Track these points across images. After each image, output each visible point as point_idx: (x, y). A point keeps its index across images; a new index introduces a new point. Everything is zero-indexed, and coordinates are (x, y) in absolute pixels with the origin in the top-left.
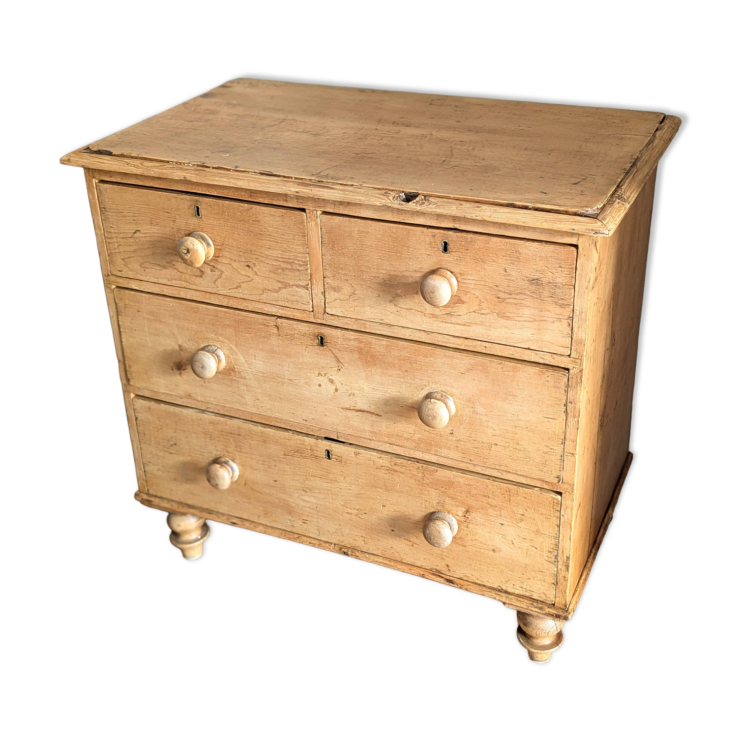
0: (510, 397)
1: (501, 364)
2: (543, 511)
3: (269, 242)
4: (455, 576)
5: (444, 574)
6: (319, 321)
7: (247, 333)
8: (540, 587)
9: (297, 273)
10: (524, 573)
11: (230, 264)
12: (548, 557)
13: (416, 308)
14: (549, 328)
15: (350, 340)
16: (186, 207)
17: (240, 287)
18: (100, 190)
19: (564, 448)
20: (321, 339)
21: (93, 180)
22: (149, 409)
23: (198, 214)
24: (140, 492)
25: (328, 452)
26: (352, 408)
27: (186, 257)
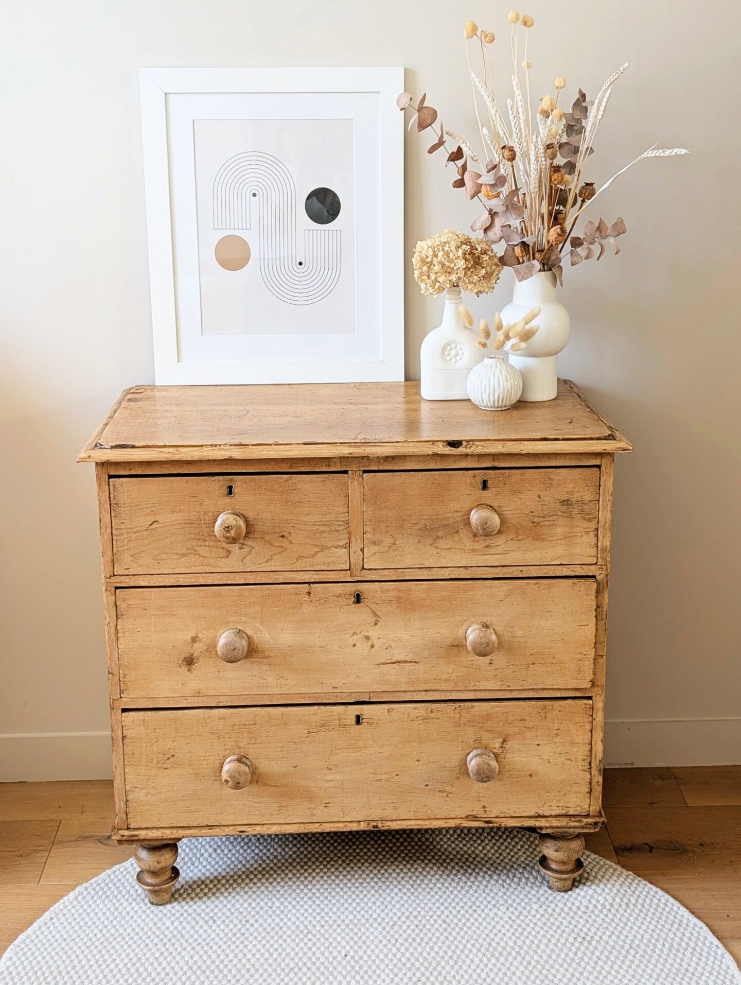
0: (546, 614)
1: (537, 583)
2: (577, 719)
3: (308, 509)
4: (491, 816)
5: (481, 818)
6: (356, 579)
7: (275, 607)
8: (576, 800)
9: (337, 534)
10: (560, 790)
11: (263, 538)
12: (582, 766)
13: (456, 547)
14: (578, 542)
15: (390, 591)
16: (217, 488)
17: (271, 559)
18: (114, 486)
19: (596, 651)
20: (358, 596)
21: (107, 476)
22: (143, 721)
23: (230, 493)
24: (118, 829)
25: (358, 717)
26: (388, 661)
27: (228, 535)
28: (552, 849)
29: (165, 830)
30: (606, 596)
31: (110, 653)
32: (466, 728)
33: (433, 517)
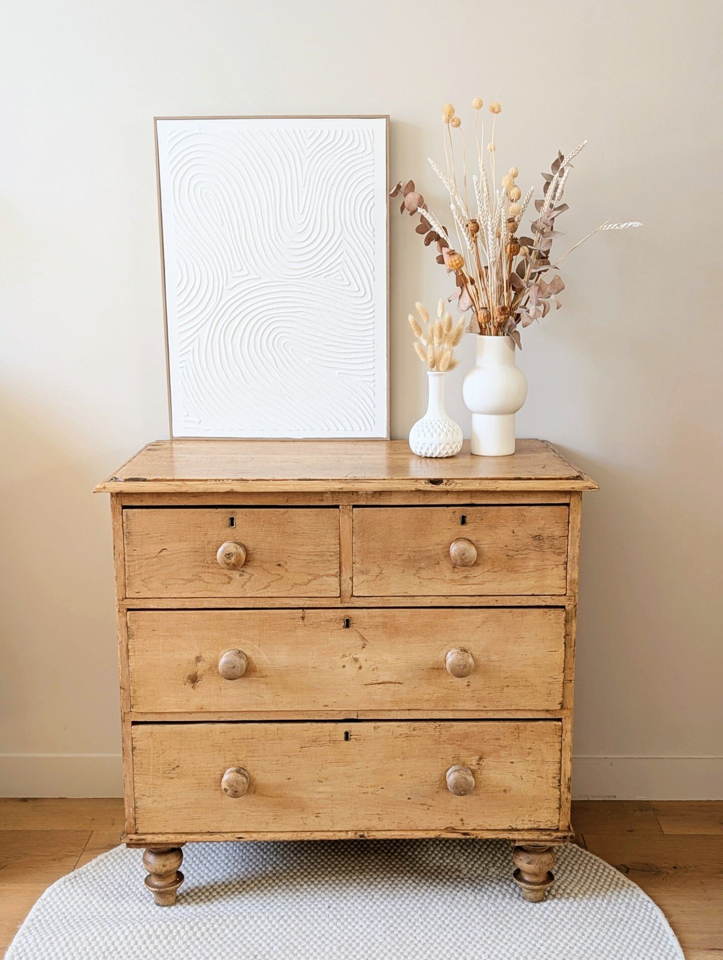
0: (519, 640)
1: (511, 612)
2: (548, 739)
3: (303, 540)
4: (468, 828)
5: (459, 830)
6: (346, 605)
7: (272, 630)
8: (547, 815)
9: (328, 563)
10: (532, 805)
11: (261, 566)
12: (552, 783)
13: (437, 577)
14: (549, 574)
15: (376, 617)
16: (220, 519)
17: (269, 586)
18: (127, 515)
19: (564, 676)
20: (348, 621)
21: (120, 507)
22: (151, 733)
23: (232, 524)
24: (128, 834)
25: (347, 734)
26: (374, 682)
27: (229, 561)
28: (525, 862)
29: (169, 835)
30: (574, 625)
31: (122, 670)
32: (446, 745)
33: (416, 549)
